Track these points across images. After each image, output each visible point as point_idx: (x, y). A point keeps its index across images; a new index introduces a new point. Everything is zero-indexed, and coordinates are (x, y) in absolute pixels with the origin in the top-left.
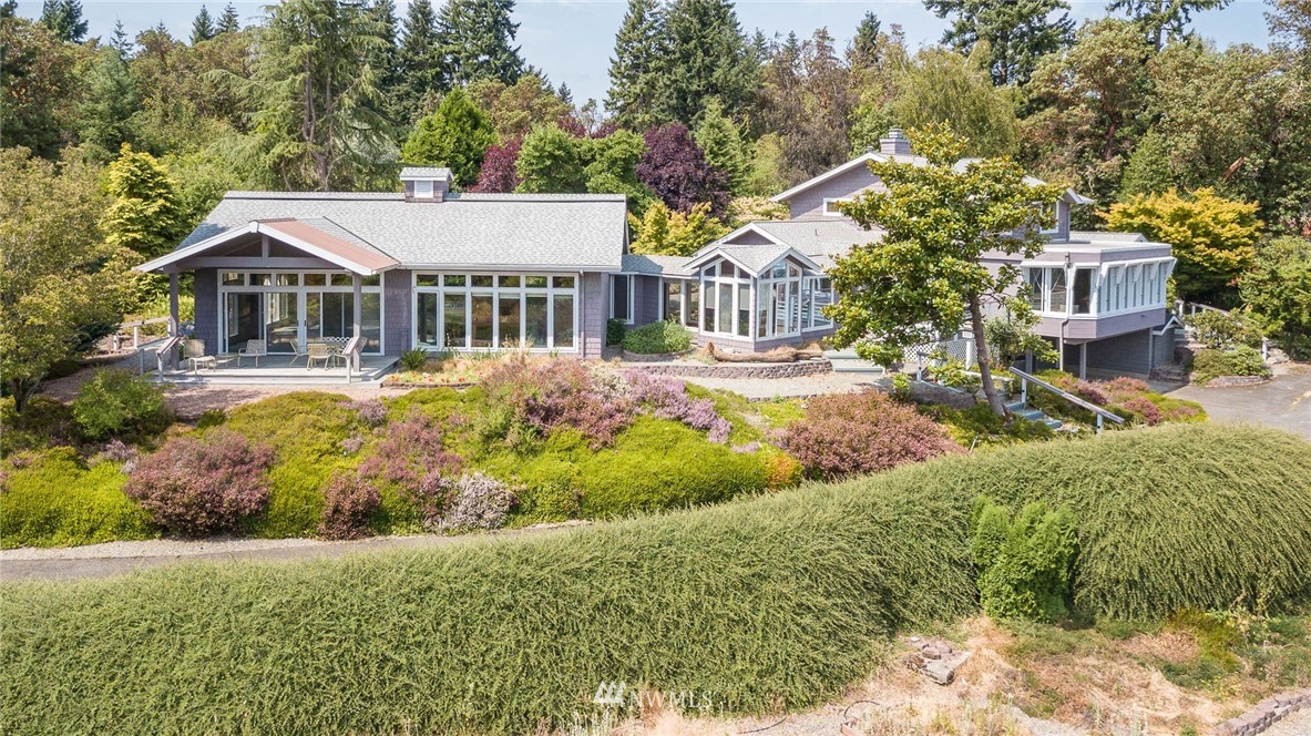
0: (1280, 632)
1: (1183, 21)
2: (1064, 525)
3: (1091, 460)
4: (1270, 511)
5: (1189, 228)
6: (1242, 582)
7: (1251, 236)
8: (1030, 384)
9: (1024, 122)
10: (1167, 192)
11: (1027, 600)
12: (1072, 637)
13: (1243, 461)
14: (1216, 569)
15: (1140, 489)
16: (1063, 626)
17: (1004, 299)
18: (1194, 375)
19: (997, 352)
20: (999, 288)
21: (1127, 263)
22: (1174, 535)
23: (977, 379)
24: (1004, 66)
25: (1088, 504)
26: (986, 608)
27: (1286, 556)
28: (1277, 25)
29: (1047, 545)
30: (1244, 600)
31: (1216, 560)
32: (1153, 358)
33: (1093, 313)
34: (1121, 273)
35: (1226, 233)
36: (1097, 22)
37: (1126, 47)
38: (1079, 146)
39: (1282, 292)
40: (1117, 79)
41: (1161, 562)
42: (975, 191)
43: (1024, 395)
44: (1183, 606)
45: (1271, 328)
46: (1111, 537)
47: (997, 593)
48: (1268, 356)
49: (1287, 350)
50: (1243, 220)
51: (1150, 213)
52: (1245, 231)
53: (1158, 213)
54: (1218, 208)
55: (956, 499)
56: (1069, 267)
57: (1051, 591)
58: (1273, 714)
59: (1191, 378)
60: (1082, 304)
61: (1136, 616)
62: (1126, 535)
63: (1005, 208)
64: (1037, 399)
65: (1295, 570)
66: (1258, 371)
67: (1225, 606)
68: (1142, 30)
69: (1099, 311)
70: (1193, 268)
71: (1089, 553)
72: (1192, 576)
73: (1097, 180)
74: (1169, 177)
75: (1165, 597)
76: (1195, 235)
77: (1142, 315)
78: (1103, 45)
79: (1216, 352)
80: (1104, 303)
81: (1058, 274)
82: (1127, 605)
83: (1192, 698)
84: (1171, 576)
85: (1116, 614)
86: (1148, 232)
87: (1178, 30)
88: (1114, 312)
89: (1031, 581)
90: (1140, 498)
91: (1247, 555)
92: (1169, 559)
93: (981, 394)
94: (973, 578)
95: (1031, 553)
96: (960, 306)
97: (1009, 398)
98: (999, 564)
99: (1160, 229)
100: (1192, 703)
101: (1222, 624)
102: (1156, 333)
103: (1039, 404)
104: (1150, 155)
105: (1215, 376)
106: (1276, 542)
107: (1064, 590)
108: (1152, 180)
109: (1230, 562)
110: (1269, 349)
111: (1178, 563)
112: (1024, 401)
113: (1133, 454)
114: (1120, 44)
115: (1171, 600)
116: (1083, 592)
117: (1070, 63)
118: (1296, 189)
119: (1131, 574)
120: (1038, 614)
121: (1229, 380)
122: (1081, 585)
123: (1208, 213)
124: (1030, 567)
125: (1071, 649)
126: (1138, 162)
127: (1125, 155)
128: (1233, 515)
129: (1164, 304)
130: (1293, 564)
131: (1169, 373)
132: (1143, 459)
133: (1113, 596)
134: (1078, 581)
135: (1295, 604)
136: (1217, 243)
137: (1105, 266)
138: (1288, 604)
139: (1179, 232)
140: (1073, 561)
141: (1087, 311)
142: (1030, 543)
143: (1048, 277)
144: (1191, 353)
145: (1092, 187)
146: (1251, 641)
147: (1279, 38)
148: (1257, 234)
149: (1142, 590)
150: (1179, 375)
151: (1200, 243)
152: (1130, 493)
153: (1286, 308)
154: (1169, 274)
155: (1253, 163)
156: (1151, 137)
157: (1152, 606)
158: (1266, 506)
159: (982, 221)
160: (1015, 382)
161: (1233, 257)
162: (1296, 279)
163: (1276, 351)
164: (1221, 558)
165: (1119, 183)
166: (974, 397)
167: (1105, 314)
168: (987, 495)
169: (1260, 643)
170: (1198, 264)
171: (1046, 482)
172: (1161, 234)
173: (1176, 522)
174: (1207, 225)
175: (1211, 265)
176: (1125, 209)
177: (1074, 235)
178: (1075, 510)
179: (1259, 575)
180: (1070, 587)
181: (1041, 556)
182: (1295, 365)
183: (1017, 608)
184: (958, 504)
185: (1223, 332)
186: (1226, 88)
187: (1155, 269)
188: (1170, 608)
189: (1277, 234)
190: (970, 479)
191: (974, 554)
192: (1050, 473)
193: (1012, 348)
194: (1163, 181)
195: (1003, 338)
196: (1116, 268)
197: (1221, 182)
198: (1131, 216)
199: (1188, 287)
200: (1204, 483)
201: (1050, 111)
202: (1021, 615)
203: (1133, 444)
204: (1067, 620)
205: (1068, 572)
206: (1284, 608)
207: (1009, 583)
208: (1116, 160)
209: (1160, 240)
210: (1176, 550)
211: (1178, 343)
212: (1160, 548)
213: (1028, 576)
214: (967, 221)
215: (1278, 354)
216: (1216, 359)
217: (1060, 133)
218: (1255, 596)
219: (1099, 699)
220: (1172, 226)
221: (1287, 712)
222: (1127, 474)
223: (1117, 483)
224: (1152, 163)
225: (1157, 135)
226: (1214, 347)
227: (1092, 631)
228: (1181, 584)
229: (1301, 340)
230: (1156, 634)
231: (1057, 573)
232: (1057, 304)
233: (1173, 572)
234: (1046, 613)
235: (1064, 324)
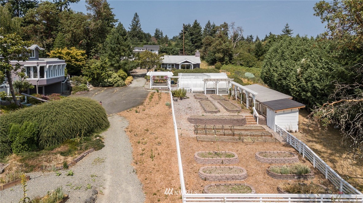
0: (86, 140)
1: (68, 5)
2: (35, 126)
3: (42, 109)
4: (84, 114)
5: (70, 57)
6: (78, 131)
7: (84, 59)
8: (28, 97)
9: (24, 28)
10: (65, 48)
11: (26, 147)
12: (38, 153)
13: (78, 105)
14: (72, 129)
15: (54, 114)
16: (36, 151)
17: (17, 73)
18: (72, 92)
19: (18, 90)
20: (16, 70)
21: (54, 64)
22: (63, 123)
23: (11, 98)
24: (18, 11)
25: (41, 120)
26: (14, 152)
27: (87, 124)
28: (89, 9)
29: (30, 131)
30: (79, 135)
31: (72, 127)
32: (62, 89)
33: (45, 78)
34: (52, 67)
35: (79, 58)
36: (44, 2)
37: (52, 9)
38: (41, 35)
39: (91, 71)
40: (50, 18)
41: (60, 130)
42: (6, 42)
43: (26, 100)
44: (65, 139)
45: (89, 80)
46: (47, 127)
47: (17, 147)
48: (89, 86)
49: (93, 85)
50: (83, 55)
51: (60, 53)
52: (83, 57)
53: (63, 53)
54: (77, 52)
55: (3, 125)
56: (38, 66)
57: (32, 143)
58: (83, 155)
59: (71, 93)
60: (42, 75)
61: (54, 144)
62: (51, 126)
63: (16, 47)
64: (30, 101)
65: (89, 126)
66: (86, 89)
67: (75, 137)
68: (57, 6)
69: (47, 77)
70: (72, 67)
71: (42, 132)
72: (67, 132)
73: (47, 45)
74: (65, 44)
75: (61, 138)
76: (72, 59)
77: (59, 78)
78: (46, 8)
79: (77, 86)
80: (48, 75)
81: (35, 68)
82: (52, 142)
83: (67, 157)
84: (62, 133)
85: (50, 145)
86: (60, 58)
87: (66, 7)
88: (51, 78)
89: (26, 141)
90: (54, 116)
91: (79, 124)
92: (62, 129)
93: (13, 101)
94: (10, 145)
95: (26, 134)
96: (3, 75)
97: (22, 102)
98: (17, 139)
99: (63, 57)
100: (67, 159)
101: (74, 141)
102: (63, 83)
103: (30, 102)
104: (60, 38)
105: (77, 92)
106: (85, 121)
107: (36, 142)
108: (61, 45)
109: (75, 127)
110: (89, 85)
111: (64, 129)
112: (26, 102)
113: (52, 106)
114: (50, 8)
115: (63, 139)
116: (41, 142)
117: (37, 12)
118: (94, 48)
119: (53, 134)
120: (29, 150)
121: (80, 92)
122: (41, 140)
123: (75, 53)
124: (26, 138)
125: (38, 155)
126: (57, 40)
127: (53, 38)
128: (76, 116)
129: (64, 75)
130: (89, 125)
131: (66, 92)
132: (55, 107)
133: (49, 141)
134: (40, 139)
135: (89, 134)
136: (77, 60)
137: (48, 65)
138: (88, 134)
139: (68, 58)
140: (38, 135)
141: (44, 78)
142: (26, 132)
143: (32, 69)
144: (72, 87)
145: (45, 47)
146: (80, 143)
147: (89, 12)
148: (86, 58)
149: (56, 138)
150: (69, 92)
151: (73, 60)
152: (52, 115)
153: (92, 75)
154: (65, 68)
155: (84, 42)
156: (60, 34)
157: (58, 141)
158: (82, 113)
159: (9, 51)
160: (23, 97)
161: (81, 64)
162: (94, 68)
163: (90, 85)
164: (73, 127)
165: (52, 46)
166: (11, 102)
167: (49, 78)
168: (13, 123)
169: (82, 143)
170: (73, 66)
171: (30, 116)
172: (64, 58)
173: (63, 120)
174: (74, 56)
175: (76, 66)
176: (54, 52)
177: (39, 59)
178: (38, 122)
179: (82, 129)
180: (38, 141)
181: (29, 134)
182: (94, 88)
183: (23, 149)
184: (4, 127)
185: (79, 81)
186: (77, 23)
187: (61, 66)
188: (62, 141)
189: (91, 59)
190: (8, 120)
191: (10, 138)
192: (31, 114)
193: (22, 89)
194: (64, 45)
195: (19, 86)
196: (51, 66)
197: (78, 46)
198: (55, 54)
199: (71, 72)
200: (69, 110)
201: (32, 25)
202: (24, 151)
203: (52, 104)
204: (37, 150)
205: (37, 137)
206: (87, 135)
207: (20, 144)
208: (51, 39)
209: (63, 59)
210: (63, 127)
211: (69, 85)
212: (59, 127)
213: (25, 140)
214: (4, 51)
215: (91, 86)
216: (77, 88)
217: (35, 31)
218: (81, 134)
219: (45, 164)
220: (66, 56)
221: (86, 155)
222: (51, 111)
223: (49, 114)
224: (61, 40)
225: (61, 33)
226: (77, 85)
227: (43, 150)
228: (65, 134)
229: (95, 82)
230: (59, 147)
231: (34, 138)
232: (35, 76)
233: (63, 132)
234: (31, 149)
235: (37, 81)
